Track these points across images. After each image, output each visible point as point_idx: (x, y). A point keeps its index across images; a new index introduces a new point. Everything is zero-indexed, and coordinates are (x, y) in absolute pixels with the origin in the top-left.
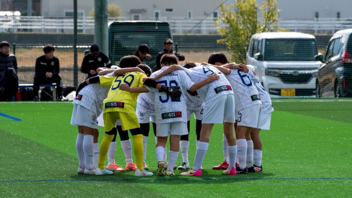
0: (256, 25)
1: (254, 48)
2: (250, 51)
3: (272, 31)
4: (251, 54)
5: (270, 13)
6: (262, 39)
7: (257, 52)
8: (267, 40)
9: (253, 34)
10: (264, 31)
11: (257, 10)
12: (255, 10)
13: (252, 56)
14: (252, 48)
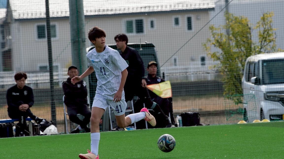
0: (251, 47)
1: (250, 72)
2: (246, 76)
3: (268, 52)
4: (247, 79)
5: (266, 33)
6: (259, 61)
7: (254, 76)
8: (264, 61)
9: (247, 57)
10: (260, 52)
11: (251, 30)
12: (249, 30)
13: (249, 80)
14: (248, 72)
